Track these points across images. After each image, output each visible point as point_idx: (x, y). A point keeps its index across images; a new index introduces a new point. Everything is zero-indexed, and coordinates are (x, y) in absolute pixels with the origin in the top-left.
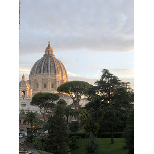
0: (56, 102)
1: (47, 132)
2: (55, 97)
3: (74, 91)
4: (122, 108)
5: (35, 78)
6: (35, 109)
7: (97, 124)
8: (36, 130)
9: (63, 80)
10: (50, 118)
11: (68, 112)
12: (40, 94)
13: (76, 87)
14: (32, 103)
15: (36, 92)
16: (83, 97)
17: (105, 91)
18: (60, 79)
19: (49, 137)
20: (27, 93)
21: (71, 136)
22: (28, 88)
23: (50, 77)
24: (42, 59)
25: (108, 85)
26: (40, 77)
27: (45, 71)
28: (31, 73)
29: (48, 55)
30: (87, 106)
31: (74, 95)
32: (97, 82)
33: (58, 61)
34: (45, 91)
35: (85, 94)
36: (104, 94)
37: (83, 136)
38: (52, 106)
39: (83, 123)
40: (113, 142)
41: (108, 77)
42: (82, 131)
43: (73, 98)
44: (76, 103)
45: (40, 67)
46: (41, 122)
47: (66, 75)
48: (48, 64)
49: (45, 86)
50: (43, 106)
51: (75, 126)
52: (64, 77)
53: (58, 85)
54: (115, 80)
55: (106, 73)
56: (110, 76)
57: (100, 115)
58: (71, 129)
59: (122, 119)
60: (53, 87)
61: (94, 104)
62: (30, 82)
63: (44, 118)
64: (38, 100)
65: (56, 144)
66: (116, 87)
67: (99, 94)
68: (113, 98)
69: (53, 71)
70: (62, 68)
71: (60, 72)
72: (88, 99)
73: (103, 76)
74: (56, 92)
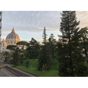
0: (16, 48)
1: (12, 58)
3: (22, 44)
4: (37, 50)
5: (8, 40)
6: (8, 50)
7: (29, 55)
8: (8, 58)
9: (18, 41)
10: (14, 53)
11: (20, 51)
12: (10, 45)
13: (23, 43)
15: (8, 45)
16: (25, 46)
17: (32, 45)
18: (17, 40)
19: (13, 60)
20: (5, 45)
21: (21, 59)
22: (5, 43)
23: (14, 40)
24: (11, 33)
25: (33, 43)
26: (10, 40)
27: (12, 38)
28: (6, 38)
29: (13, 32)
30: (26, 49)
31: (22, 46)
32: (30, 42)
33: (17, 34)
34: (12, 44)
35: (26, 45)
37: (25, 59)
38: (14, 49)
39: (25, 55)
40: (34, 60)
41: (33, 40)
42: (24, 57)
43: (22, 47)
44: (23, 48)
45: (10, 36)
46: (10, 55)
47: (19, 39)
48: (13, 35)
49: (12, 43)
50: (11, 49)
51: (22, 56)
52: (19, 40)
53: (16, 42)
54: (35, 41)
55: (33, 39)
56: (34, 40)
57: (30, 52)
58: (21, 57)
59: (37, 53)
60: (14, 43)
61: (29, 49)
62: (6, 41)
63: (11, 53)
64: (9, 47)
65: (15, 62)
67: (30, 45)
68: (35, 47)
69: (15, 38)
70: (18, 37)
71: (17, 38)
72: (27, 47)
73: (32, 40)
74: (16, 45)
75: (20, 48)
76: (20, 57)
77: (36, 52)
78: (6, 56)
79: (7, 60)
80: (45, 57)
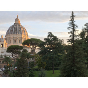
0: (21, 51)
1: (16, 68)
2: (21, 48)
3: (32, 44)
4: (59, 54)
5: (9, 36)
6: (9, 55)
7: (45, 63)
8: (10, 67)
9: (25, 38)
10: (18, 60)
11: (29, 56)
12: (12, 46)
13: (33, 42)
14: (7, 51)
15: (10, 45)
16: (37, 48)
17: (50, 44)
18: (24, 37)
19: (17, 70)
20: (4, 46)
21: (30, 70)
22: (5, 42)
23: (18, 36)
24: (13, 26)
25: (52, 41)
26: (12, 36)
27: (15, 33)
28: (7, 34)
29: (17, 23)
30: (39, 53)
31: (32, 47)
32: (45, 39)
33: (23, 27)
34: (15, 44)
35: (38, 46)
36: (49, 46)
37: (37, 70)
38: (19, 53)
40: (53, 73)
41: (51, 36)
42: (36, 67)
43: (31, 48)
44: (33, 51)
45: (12, 30)
46: (13, 62)
47: (27, 35)
48: (16, 28)
49: (15, 41)
50: (14, 53)
51: (32, 64)
52: (26, 36)
53: (23, 41)
54: (55, 38)
55: (50, 34)
56: (52, 36)
57: (47, 58)
58: (30, 66)
59: (59, 60)
60: (20, 42)
61: (44, 52)
62: (6, 39)
63: (14, 60)
64: (11, 49)
65: (21, 74)
66: (56, 42)
67: (46, 46)
68: (54, 48)
69: (20, 33)
70: (25, 31)
71: (24, 33)
72: (40, 49)
73: (49, 36)
74: (22, 45)
75: (29, 50)
76: (28, 67)
77: (56, 58)
78: (6, 64)
79: (7, 71)
80: (73, 68)
